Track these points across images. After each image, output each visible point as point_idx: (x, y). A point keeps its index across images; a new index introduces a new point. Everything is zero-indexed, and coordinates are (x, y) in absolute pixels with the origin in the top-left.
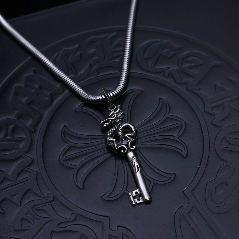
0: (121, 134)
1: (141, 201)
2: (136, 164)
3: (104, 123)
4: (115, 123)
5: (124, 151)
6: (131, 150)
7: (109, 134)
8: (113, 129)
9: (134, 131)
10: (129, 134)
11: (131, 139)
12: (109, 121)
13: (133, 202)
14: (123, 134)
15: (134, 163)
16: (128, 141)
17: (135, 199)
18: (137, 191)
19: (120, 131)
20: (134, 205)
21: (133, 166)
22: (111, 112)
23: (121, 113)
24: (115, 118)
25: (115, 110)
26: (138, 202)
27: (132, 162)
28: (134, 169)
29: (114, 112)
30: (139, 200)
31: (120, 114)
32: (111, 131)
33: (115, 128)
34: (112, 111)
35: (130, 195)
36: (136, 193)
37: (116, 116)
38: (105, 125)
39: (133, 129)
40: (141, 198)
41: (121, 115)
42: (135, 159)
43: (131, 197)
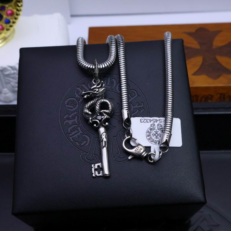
0: (98, 109)
1: (101, 174)
2: (105, 140)
3: (85, 94)
4: (95, 97)
5: (97, 125)
6: (103, 126)
7: (88, 106)
8: (91, 102)
9: (110, 108)
10: (105, 111)
11: (106, 116)
12: (90, 94)
13: (93, 174)
14: (99, 109)
15: (103, 138)
16: (103, 117)
17: (96, 172)
18: (100, 164)
19: (98, 105)
20: (94, 176)
21: (102, 142)
22: (94, 85)
23: (103, 89)
24: (95, 92)
25: (98, 85)
26: (98, 175)
27: (101, 137)
28: (102, 144)
29: (97, 86)
30: (99, 173)
31: (101, 89)
32: (89, 104)
33: (94, 102)
34: (96, 84)
35: (93, 167)
36: (98, 166)
37: (97, 91)
38: (85, 97)
39: (109, 107)
40: (101, 172)
41: (103, 91)
42: (105, 136)
43: (93, 169)
